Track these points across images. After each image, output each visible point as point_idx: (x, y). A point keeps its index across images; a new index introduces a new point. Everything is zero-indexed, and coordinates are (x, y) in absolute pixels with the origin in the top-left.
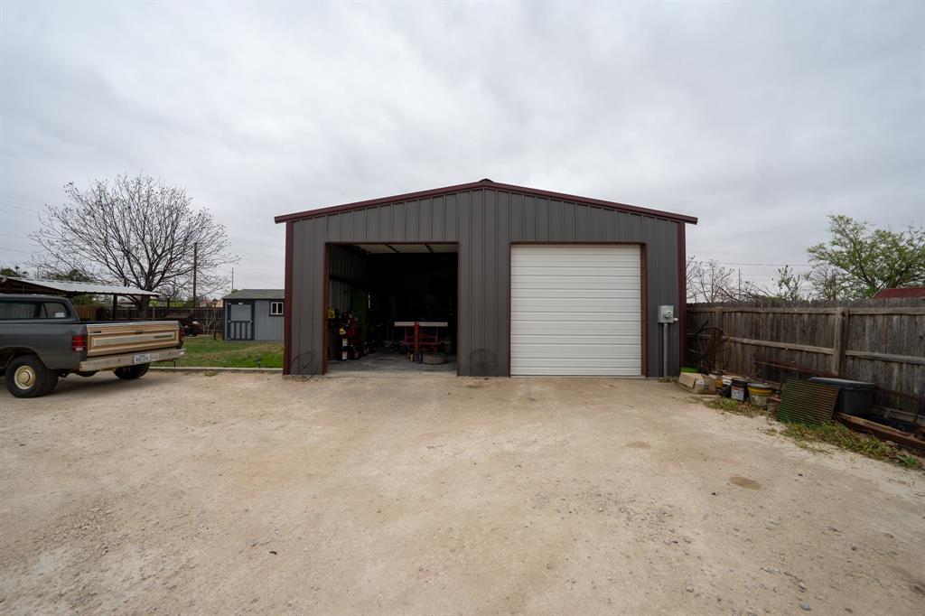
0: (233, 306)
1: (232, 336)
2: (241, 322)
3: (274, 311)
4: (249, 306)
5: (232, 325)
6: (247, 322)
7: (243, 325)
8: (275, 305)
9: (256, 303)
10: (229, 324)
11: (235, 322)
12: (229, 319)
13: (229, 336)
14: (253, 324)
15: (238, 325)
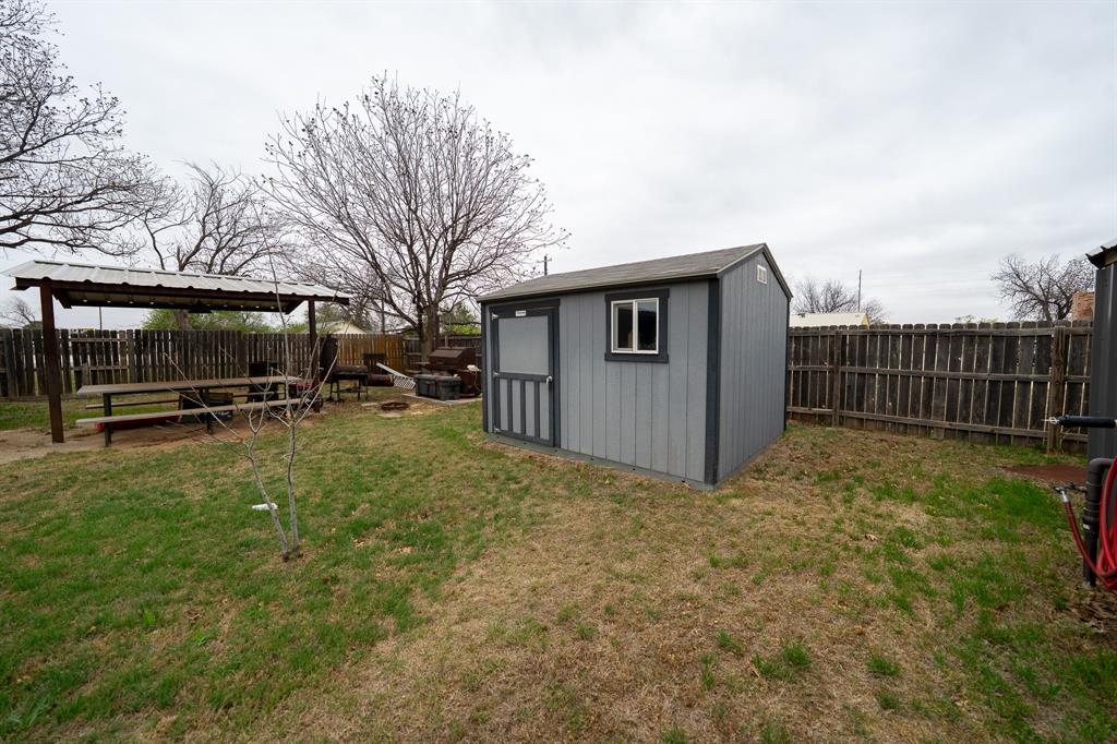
0: (503, 323)
1: (504, 426)
2: (524, 379)
3: (624, 341)
4: (543, 321)
5: (503, 384)
6: (538, 380)
7: (530, 387)
8: (625, 316)
9: (562, 309)
10: (496, 381)
11: (511, 378)
12: (496, 367)
13: (497, 423)
14: (554, 387)
15: (516, 385)
